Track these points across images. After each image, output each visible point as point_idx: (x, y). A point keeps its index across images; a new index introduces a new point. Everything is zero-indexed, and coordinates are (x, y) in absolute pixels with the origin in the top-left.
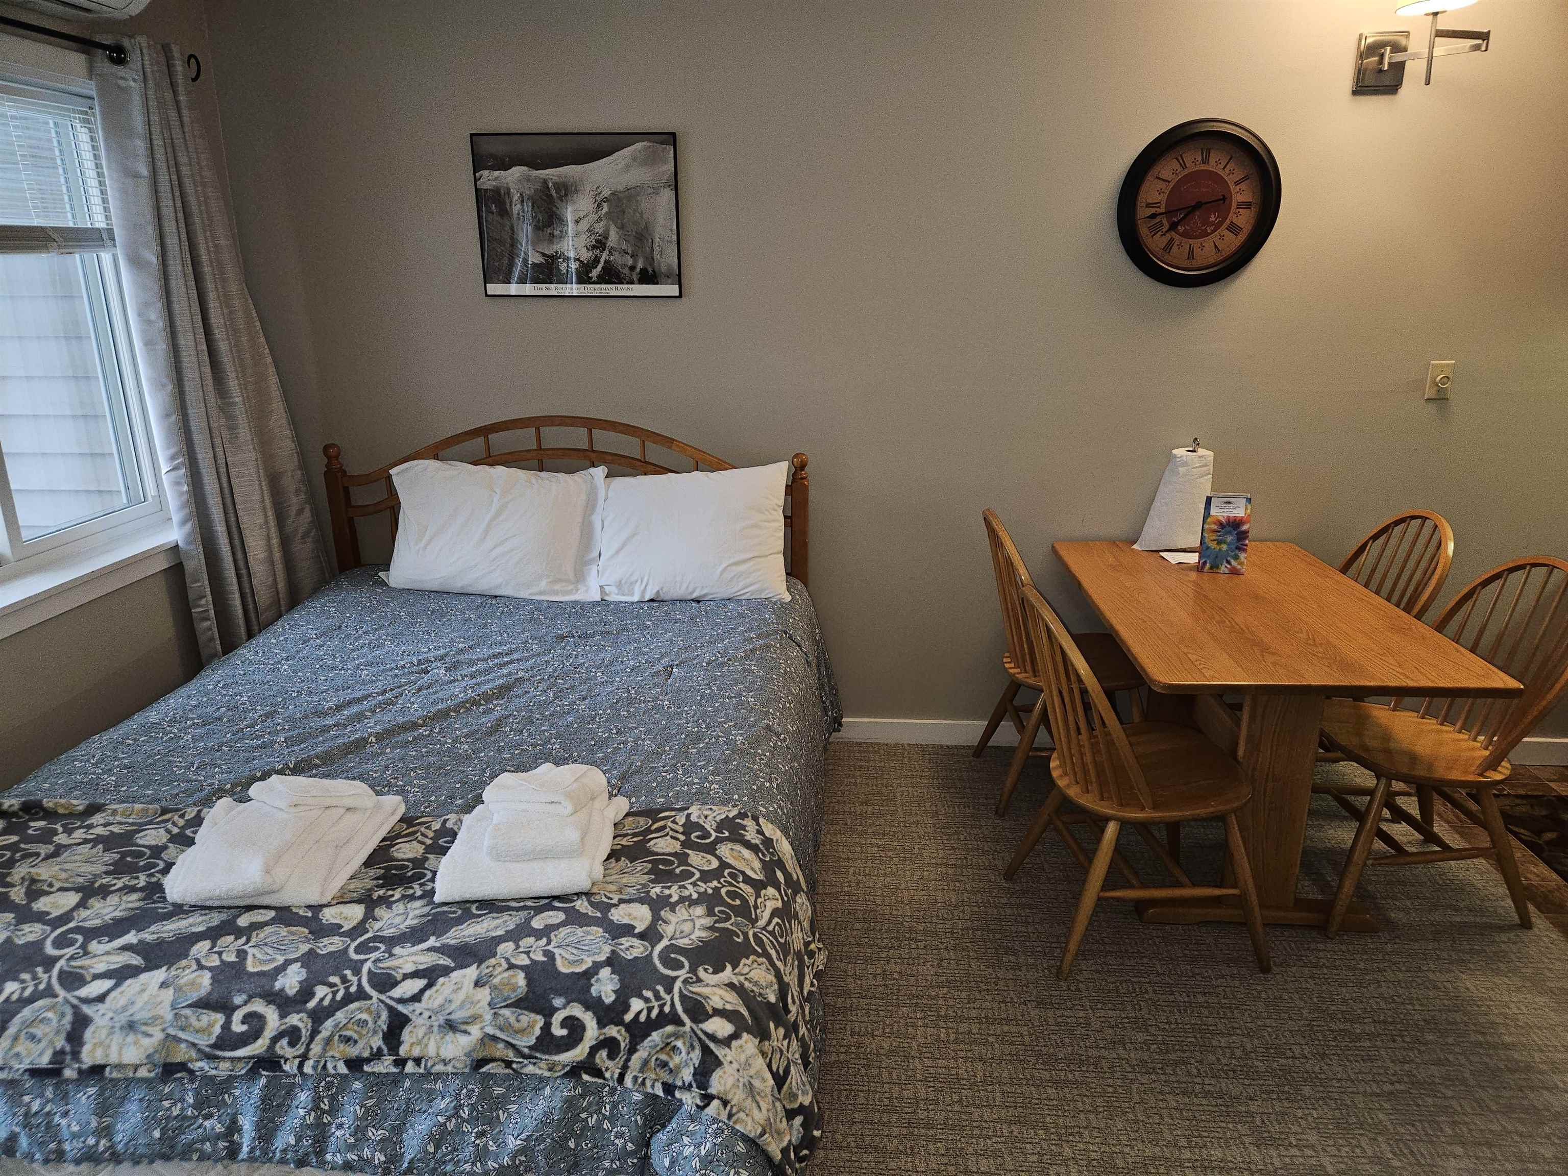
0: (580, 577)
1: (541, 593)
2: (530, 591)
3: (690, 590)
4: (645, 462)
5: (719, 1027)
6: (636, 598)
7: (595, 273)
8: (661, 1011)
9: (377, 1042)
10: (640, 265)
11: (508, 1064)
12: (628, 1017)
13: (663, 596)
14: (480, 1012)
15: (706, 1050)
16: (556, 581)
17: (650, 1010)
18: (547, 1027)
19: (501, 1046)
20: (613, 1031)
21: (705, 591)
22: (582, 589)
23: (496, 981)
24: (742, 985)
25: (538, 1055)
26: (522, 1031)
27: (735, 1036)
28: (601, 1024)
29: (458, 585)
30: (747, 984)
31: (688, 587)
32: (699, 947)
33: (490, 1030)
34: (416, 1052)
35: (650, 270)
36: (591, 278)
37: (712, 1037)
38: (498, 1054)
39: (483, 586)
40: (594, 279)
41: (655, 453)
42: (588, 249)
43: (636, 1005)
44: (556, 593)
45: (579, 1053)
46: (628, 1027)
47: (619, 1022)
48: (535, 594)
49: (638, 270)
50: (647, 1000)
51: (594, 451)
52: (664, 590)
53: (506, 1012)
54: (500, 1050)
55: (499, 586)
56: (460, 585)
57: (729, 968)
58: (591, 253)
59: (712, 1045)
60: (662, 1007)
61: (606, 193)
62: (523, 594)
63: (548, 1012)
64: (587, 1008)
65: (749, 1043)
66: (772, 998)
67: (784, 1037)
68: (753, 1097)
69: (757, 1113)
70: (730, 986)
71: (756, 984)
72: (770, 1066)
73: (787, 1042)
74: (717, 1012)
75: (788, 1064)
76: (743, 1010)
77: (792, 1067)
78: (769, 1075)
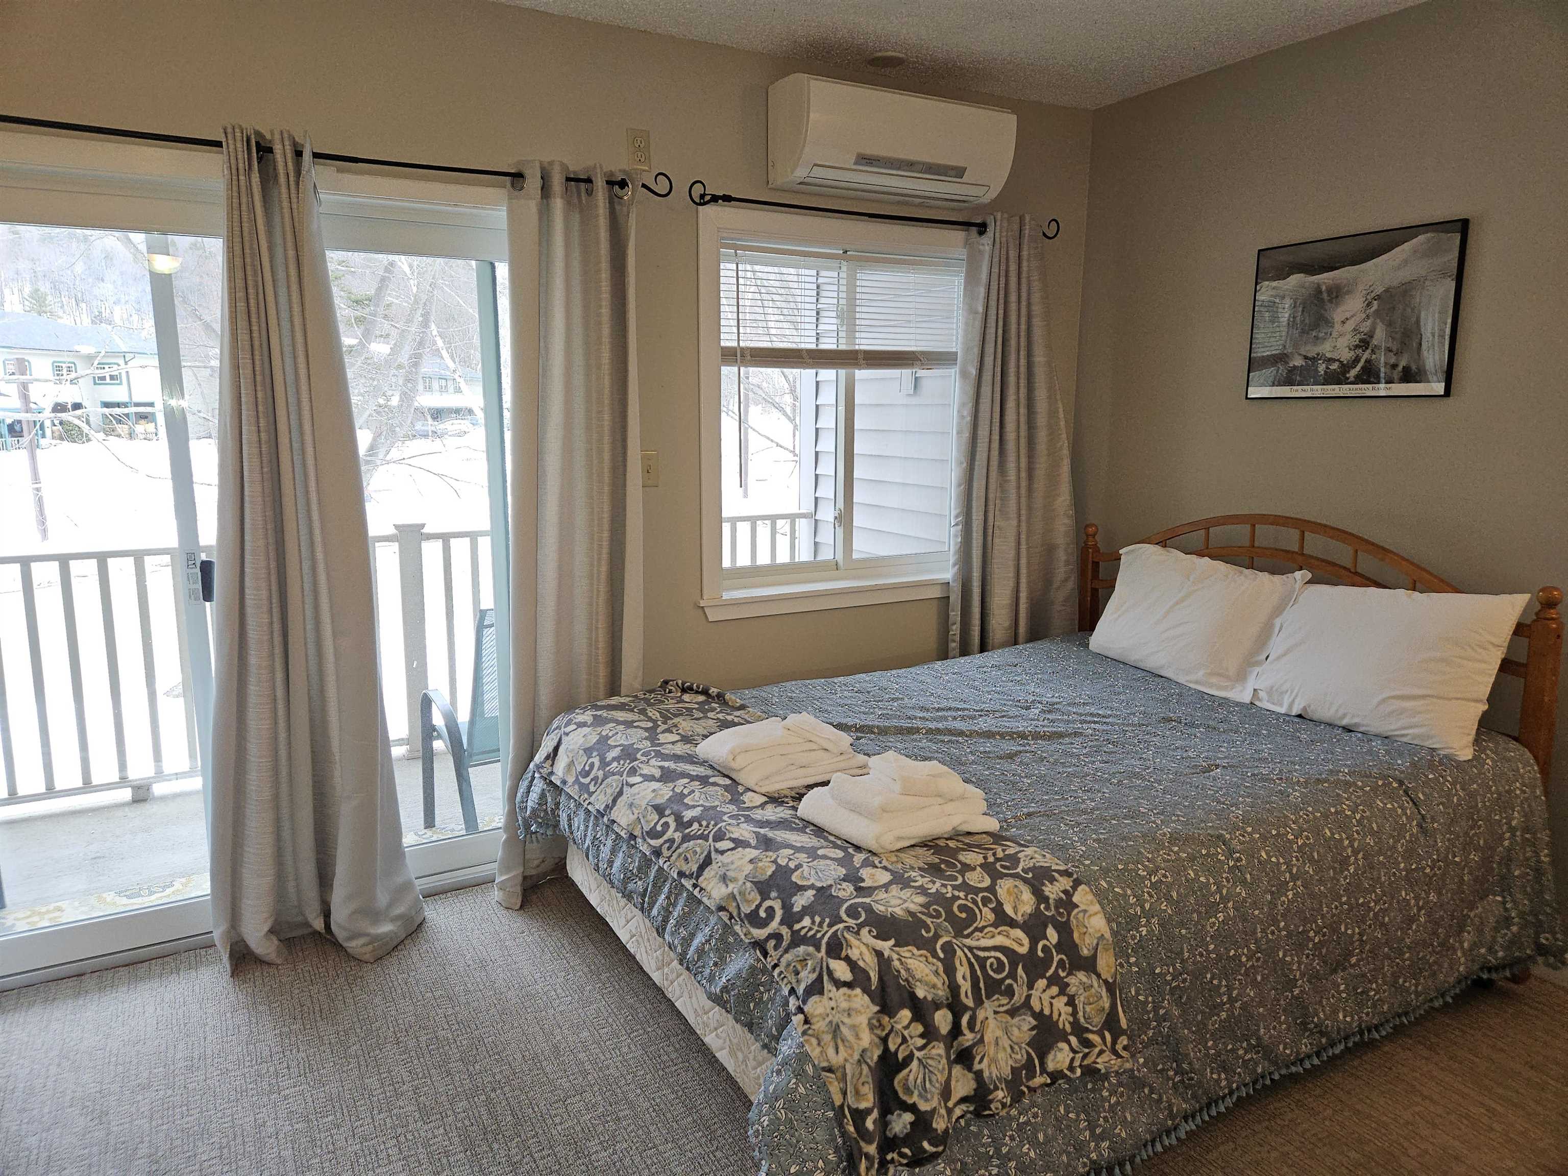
0: (1241, 677)
1: (1197, 682)
2: (1188, 678)
3: (1340, 713)
4: (1356, 573)
5: (841, 970)
6: (1283, 710)
7: (1353, 373)
8: (815, 935)
9: (695, 868)
10: (1403, 363)
11: (731, 917)
12: (797, 927)
13: (1310, 715)
14: (739, 877)
15: (820, 979)
16: (1212, 674)
17: (810, 929)
18: (759, 906)
19: (734, 904)
20: (785, 931)
21: (1356, 720)
22: (1239, 688)
23: (760, 864)
24: (890, 960)
25: (746, 922)
26: (748, 901)
27: (849, 985)
28: (782, 923)
29: (1133, 657)
30: (896, 963)
31: (1337, 710)
32: (886, 916)
33: (736, 892)
34: (703, 885)
35: (1414, 367)
36: (1348, 378)
37: (830, 973)
38: (730, 910)
39: (1151, 663)
40: (1352, 379)
41: (1367, 564)
42: (1350, 349)
43: (806, 921)
44: (1211, 686)
45: (760, 933)
46: (795, 933)
47: (790, 927)
48: (1191, 682)
49: (1400, 368)
50: (813, 922)
51: (1303, 554)
52: (1312, 707)
53: (749, 885)
54: (733, 909)
55: (1162, 667)
56: (1133, 659)
57: (892, 942)
58: (1352, 353)
59: (825, 978)
60: (818, 931)
61: (1380, 290)
62: (1181, 680)
63: (765, 896)
64: (783, 907)
65: (860, 999)
66: (920, 993)
67: (922, 1036)
68: (835, 1037)
69: (831, 1051)
70: (879, 954)
71: (908, 970)
72: (885, 1040)
73: (923, 1042)
74: (847, 959)
75: (910, 1057)
76: (874, 976)
77: (915, 1063)
78: (867, 1038)
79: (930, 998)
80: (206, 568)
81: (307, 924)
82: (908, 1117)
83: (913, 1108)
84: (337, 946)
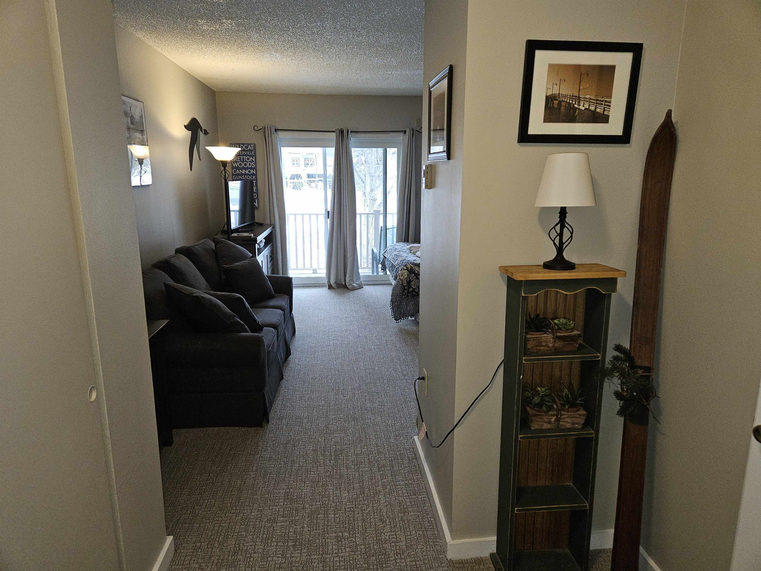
65: (406, 271)
66: (416, 272)
67: (415, 278)
68: (402, 275)
69: (401, 277)
70: (411, 266)
71: (415, 269)
72: (410, 278)
73: (415, 279)
74: (406, 267)
75: (413, 280)
76: (409, 269)
77: (413, 281)
78: (406, 276)
79: (418, 273)
80: (328, 212)
81: (342, 284)
82: (412, 289)
83: (412, 288)
84: (347, 288)
